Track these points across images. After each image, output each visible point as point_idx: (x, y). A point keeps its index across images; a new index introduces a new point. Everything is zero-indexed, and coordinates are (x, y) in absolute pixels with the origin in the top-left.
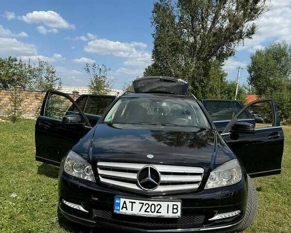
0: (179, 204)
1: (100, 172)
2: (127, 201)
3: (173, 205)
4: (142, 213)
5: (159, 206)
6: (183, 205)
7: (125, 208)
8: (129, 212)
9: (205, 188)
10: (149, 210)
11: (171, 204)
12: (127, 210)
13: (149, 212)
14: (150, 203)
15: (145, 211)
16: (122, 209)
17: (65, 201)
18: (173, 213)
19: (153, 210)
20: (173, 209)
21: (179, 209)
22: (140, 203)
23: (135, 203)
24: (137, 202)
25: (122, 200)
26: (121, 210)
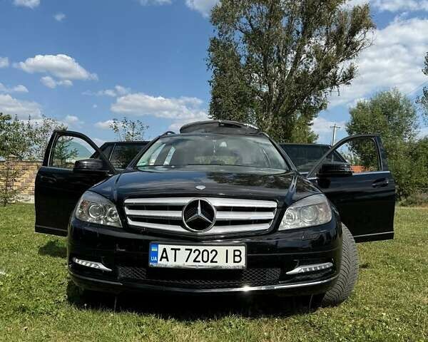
0: (243, 249)
1: (128, 212)
2: (168, 248)
3: (235, 251)
4: (190, 264)
5: (214, 253)
6: (248, 252)
7: (165, 258)
8: (171, 263)
9: (279, 229)
10: (200, 258)
11: (231, 249)
12: (168, 260)
13: (199, 262)
14: (201, 248)
15: (195, 261)
16: (161, 260)
17: (77, 260)
18: (235, 262)
19: (205, 259)
20: (235, 256)
21: (243, 255)
22: (186, 249)
23: (179, 249)
24: (183, 248)
25: (161, 247)
26: (159, 262)
